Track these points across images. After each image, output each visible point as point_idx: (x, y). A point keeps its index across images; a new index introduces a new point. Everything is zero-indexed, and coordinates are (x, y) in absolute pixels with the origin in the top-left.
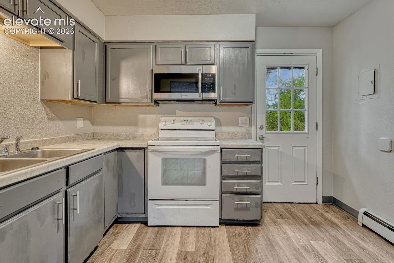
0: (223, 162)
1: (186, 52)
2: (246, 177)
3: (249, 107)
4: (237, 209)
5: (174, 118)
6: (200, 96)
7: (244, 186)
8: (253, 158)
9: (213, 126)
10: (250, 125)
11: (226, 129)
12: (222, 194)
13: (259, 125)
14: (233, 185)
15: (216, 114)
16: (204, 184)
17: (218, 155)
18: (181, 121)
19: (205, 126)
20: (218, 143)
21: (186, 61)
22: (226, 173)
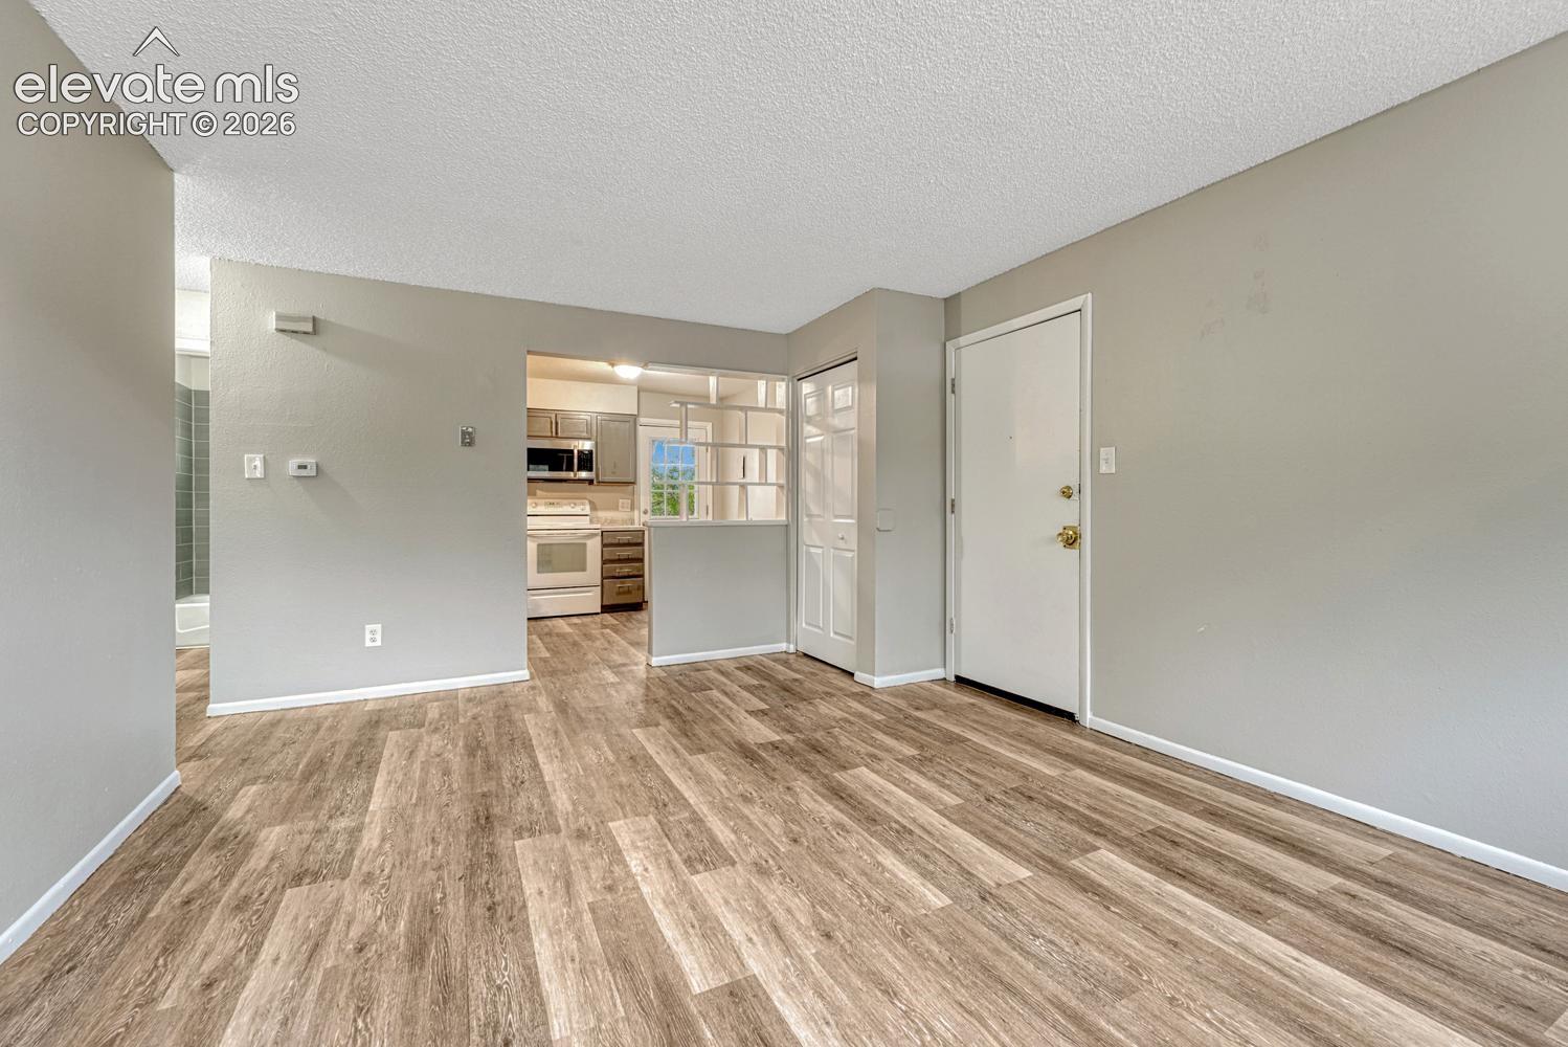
0: (604, 545)
1: (557, 423)
2: (628, 560)
3: (630, 487)
4: (619, 594)
5: (536, 501)
6: (575, 475)
7: (626, 569)
8: (635, 541)
9: (587, 510)
10: (632, 508)
11: (602, 514)
12: (603, 578)
13: (642, 509)
14: (615, 569)
15: (589, 495)
16: (584, 569)
17: (599, 538)
18: (546, 504)
19: (578, 510)
20: (599, 526)
21: (557, 433)
22: (606, 557)
